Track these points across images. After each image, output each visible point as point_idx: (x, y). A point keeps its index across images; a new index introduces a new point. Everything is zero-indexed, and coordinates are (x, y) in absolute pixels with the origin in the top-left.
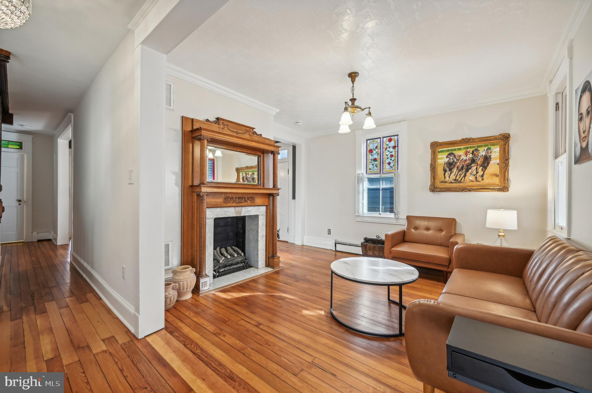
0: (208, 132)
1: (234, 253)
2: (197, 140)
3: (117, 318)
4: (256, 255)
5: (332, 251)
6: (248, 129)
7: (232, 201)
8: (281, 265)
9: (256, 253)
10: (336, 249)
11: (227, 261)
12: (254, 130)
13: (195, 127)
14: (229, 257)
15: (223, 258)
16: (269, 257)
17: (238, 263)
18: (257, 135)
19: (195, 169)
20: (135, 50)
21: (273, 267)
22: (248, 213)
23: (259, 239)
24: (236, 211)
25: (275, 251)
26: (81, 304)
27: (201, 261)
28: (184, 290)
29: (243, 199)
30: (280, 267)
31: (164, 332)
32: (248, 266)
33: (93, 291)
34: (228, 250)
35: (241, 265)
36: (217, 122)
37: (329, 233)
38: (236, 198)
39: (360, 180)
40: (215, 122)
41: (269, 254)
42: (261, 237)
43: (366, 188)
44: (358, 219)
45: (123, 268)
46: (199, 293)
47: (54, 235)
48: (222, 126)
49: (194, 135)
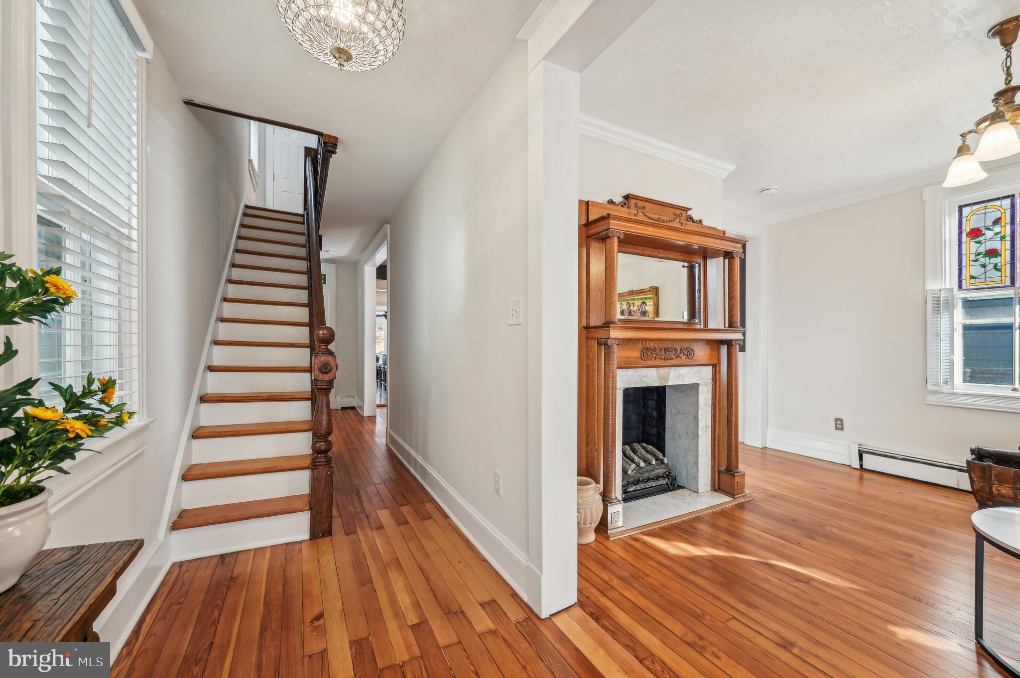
0: (621, 222)
1: (649, 457)
2: (595, 241)
3: (485, 560)
4: (692, 465)
5: (847, 469)
6: (678, 212)
7: (654, 355)
8: (747, 491)
9: (692, 460)
10: (861, 466)
11: (639, 472)
12: (688, 212)
13: (592, 217)
14: (642, 464)
15: (633, 466)
16: (719, 472)
17: (658, 478)
18: (693, 221)
19: (592, 295)
20: (528, 76)
21: (731, 494)
22: (681, 380)
23: (700, 433)
24: (660, 376)
25: (734, 461)
26: (425, 522)
27: (608, 472)
28: (585, 525)
29: (674, 352)
30: (746, 495)
31: (578, 612)
32: (676, 486)
33: (432, 500)
34: (637, 450)
35: (663, 482)
36: (625, 204)
37: (839, 426)
38: (661, 350)
39: (940, 305)
40: (623, 205)
41: (719, 465)
42: (704, 429)
43: (958, 323)
44: (930, 399)
45: (497, 476)
46: (607, 533)
47: (359, 401)
48: (634, 211)
49: (592, 232)
